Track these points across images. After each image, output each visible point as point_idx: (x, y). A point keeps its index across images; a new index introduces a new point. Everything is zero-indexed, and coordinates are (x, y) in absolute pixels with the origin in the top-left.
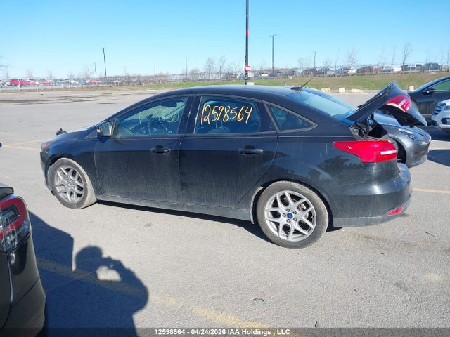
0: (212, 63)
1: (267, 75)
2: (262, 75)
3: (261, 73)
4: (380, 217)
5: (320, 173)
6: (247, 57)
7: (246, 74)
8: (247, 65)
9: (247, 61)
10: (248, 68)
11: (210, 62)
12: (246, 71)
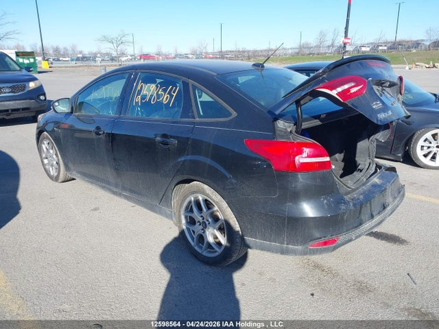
0: (324, 36)
1: (385, 48)
2: (380, 48)
3: (378, 46)
4: (300, 248)
5: (227, 179)
6: (347, 28)
7: (345, 47)
8: (346, 36)
9: (346, 33)
10: (347, 41)
11: (322, 35)
12: (345, 44)
